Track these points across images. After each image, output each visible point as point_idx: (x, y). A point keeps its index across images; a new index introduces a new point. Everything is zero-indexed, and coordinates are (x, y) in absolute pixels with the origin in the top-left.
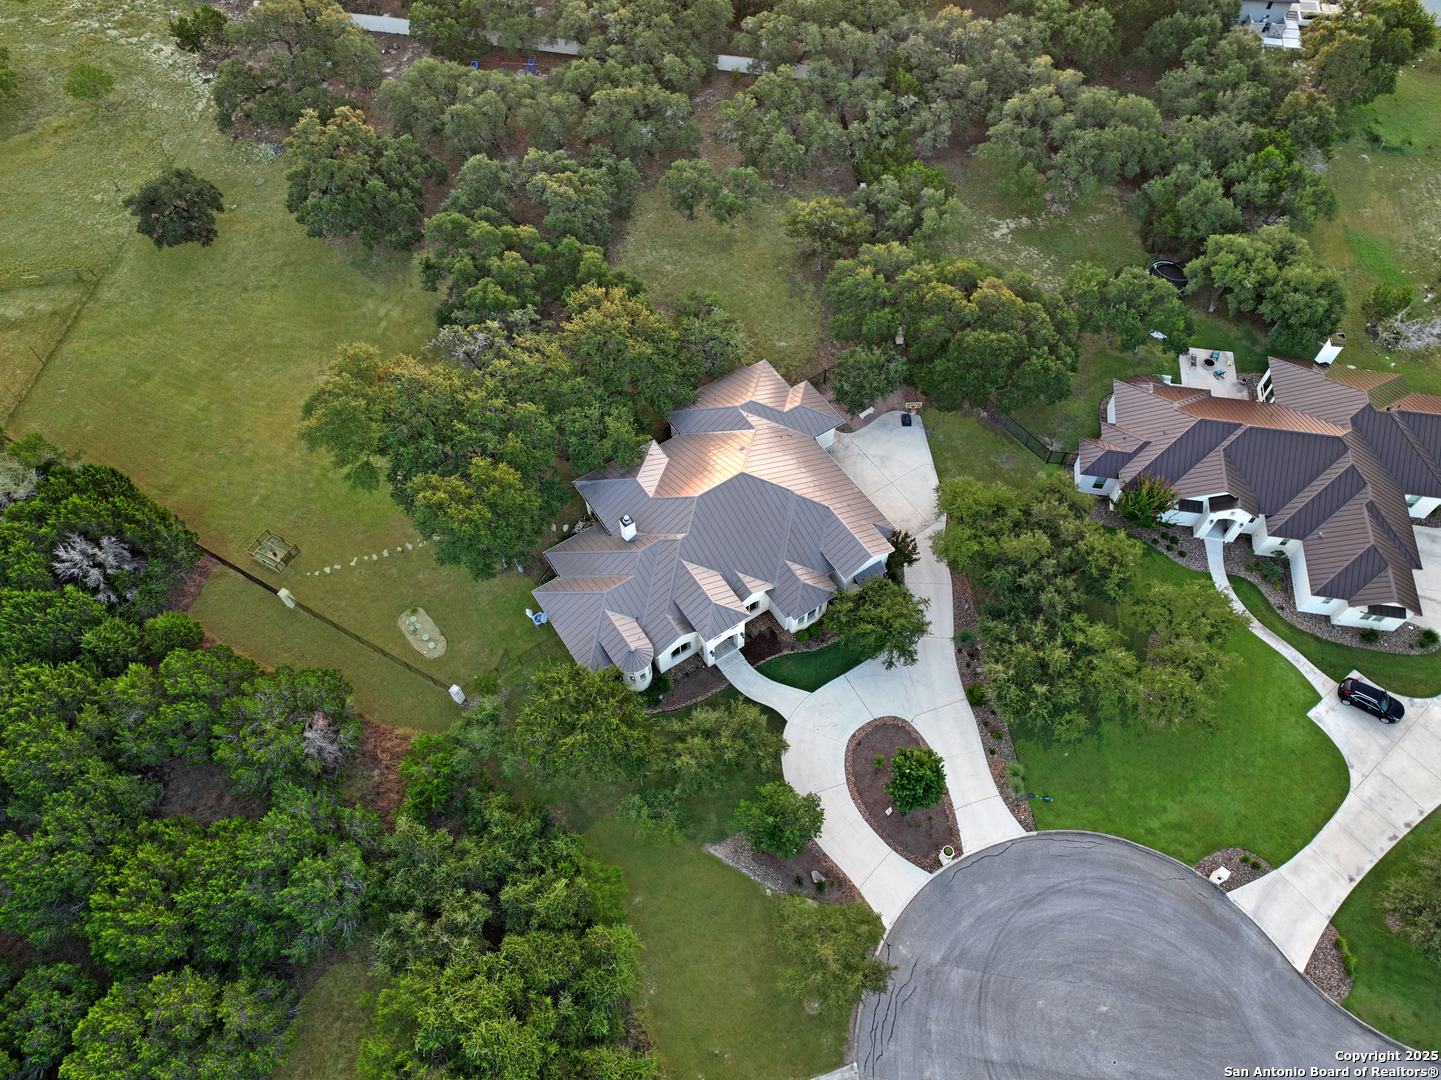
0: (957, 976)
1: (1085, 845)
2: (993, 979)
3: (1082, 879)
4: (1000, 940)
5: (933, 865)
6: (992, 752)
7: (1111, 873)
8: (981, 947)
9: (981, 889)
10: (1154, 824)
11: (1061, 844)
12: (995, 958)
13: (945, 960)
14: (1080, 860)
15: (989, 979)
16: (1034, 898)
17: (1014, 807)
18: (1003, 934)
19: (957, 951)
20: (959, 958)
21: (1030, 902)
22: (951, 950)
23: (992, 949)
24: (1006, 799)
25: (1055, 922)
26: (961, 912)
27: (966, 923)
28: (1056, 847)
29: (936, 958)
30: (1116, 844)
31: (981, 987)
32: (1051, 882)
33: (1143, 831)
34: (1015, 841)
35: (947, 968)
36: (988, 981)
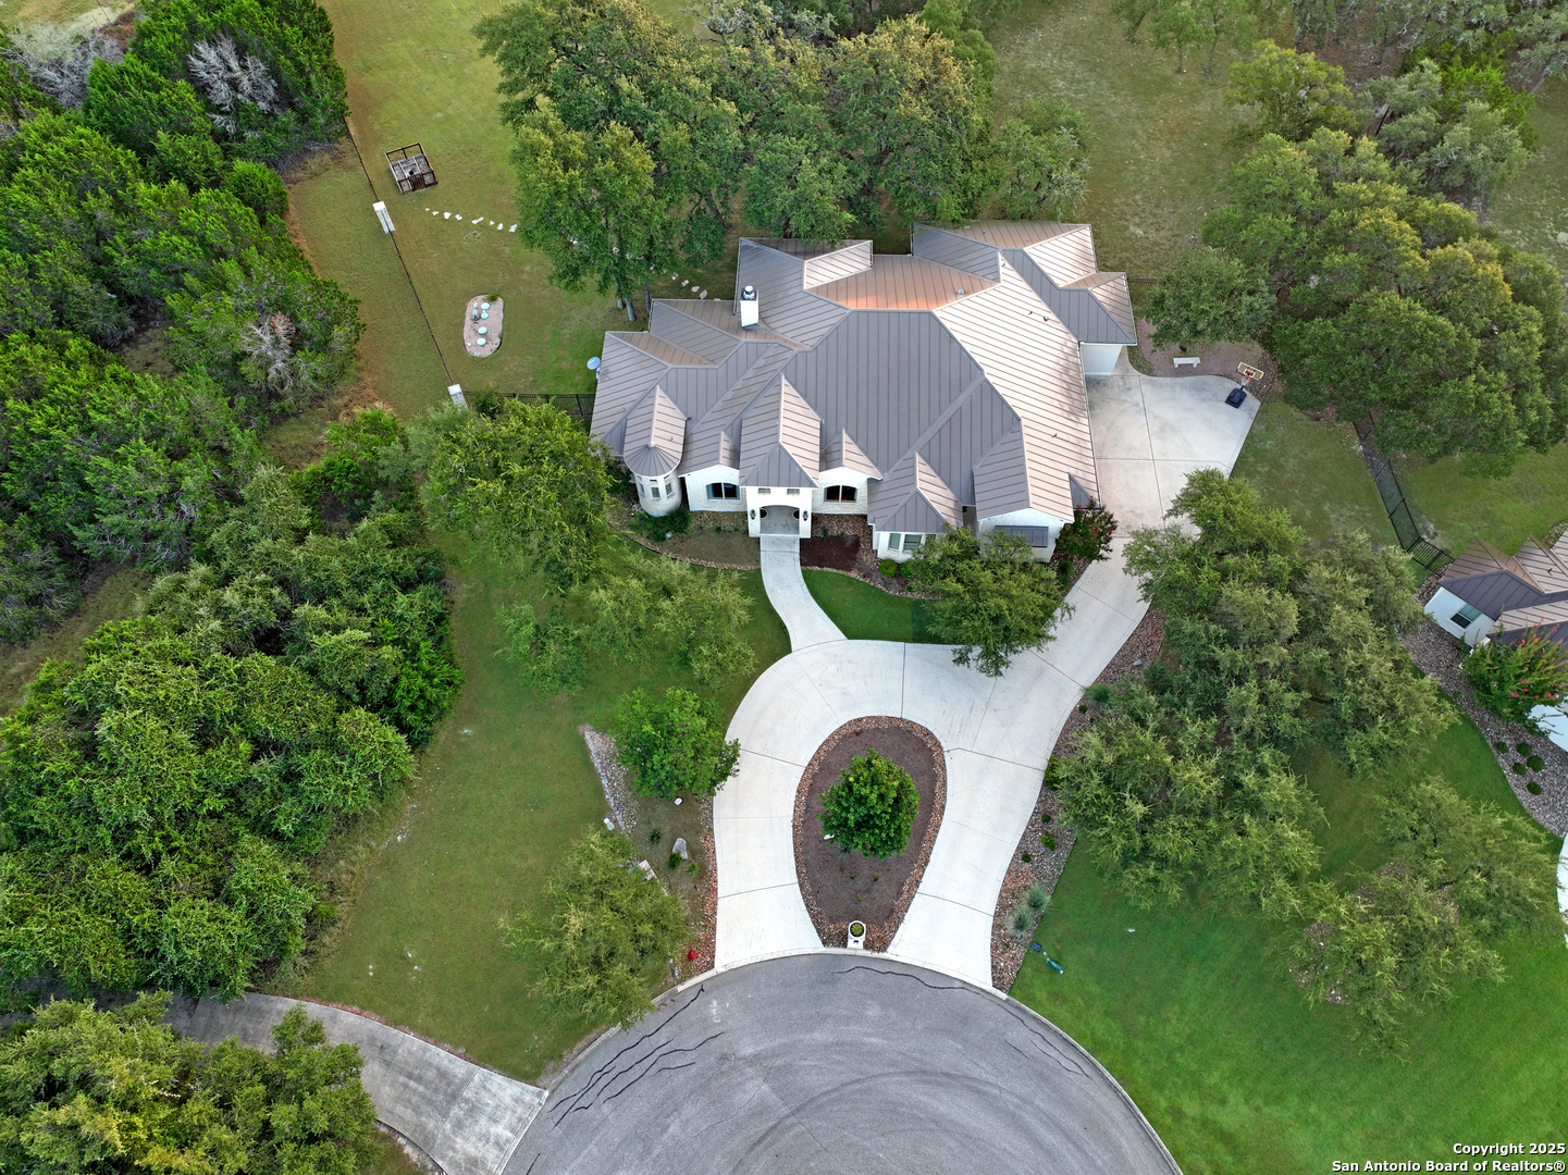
0: (754, 1090)
1: (1064, 1062)
2: (797, 1129)
3: (1023, 1099)
4: (847, 1090)
5: (833, 936)
6: (1027, 858)
7: (1072, 1124)
8: (816, 1080)
9: (874, 1011)
10: (1191, 1108)
11: (1031, 1035)
12: (821, 1106)
13: (755, 1060)
14: (1041, 1075)
15: (793, 1125)
16: (931, 1074)
17: (1000, 945)
18: (857, 1086)
19: (779, 1062)
20: (773, 1068)
21: (926, 1075)
22: (775, 1054)
23: (827, 1093)
24: (997, 926)
25: (941, 1125)
26: (824, 1018)
27: (819, 1036)
28: (1019, 1034)
29: (748, 1050)
30: (1110, 1093)
31: (774, 1127)
32: (976, 1072)
33: (1164, 1104)
34: (966, 986)
35: (750, 1071)
36: (788, 1128)
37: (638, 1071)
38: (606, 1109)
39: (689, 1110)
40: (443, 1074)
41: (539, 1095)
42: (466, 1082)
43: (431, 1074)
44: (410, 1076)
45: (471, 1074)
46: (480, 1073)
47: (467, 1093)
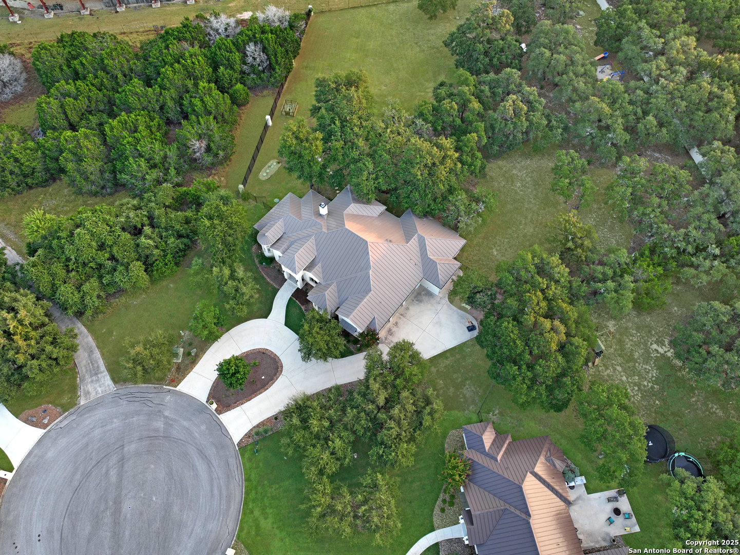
0: (159, 424)
1: (236, 477)
2: (160, 441)
3: (218, 478)
4: (180, 441)
6: (276, 419)
7: (224, 493)
8: (175, 433)
9: (203, 428)
10: (257, 513)
11: (235, 464)
12: (170, 440)
13: (166, 417)
14: (228, 475)
15: (161, 439)
16: (202, 453)
17: (248, 435)
18: (183, 442)
19: (171, 422)
20: (168, 423)
21: (201, 453)
22: (172, 419)
23: (175, 438)
25: (193, 467)
26: (190, 420)
27: (185, 424)
28: (232, 461)
29: (167, 413)
30: (241, 493)
31: (156, 436)
32: (213, 462)
33: (250, 507)
34: (231, 439)
35: (162, 419)
36: (159, 439)
37: (139, 399)
38: (125, 403)
39: (142, 417)
40: (98, 367)
41: (114, 388)
42: (101, 373)
43: (96, 365)
44: (91, 362)
45: (104, 371)
46: (106, 373)
47: (99, 376)
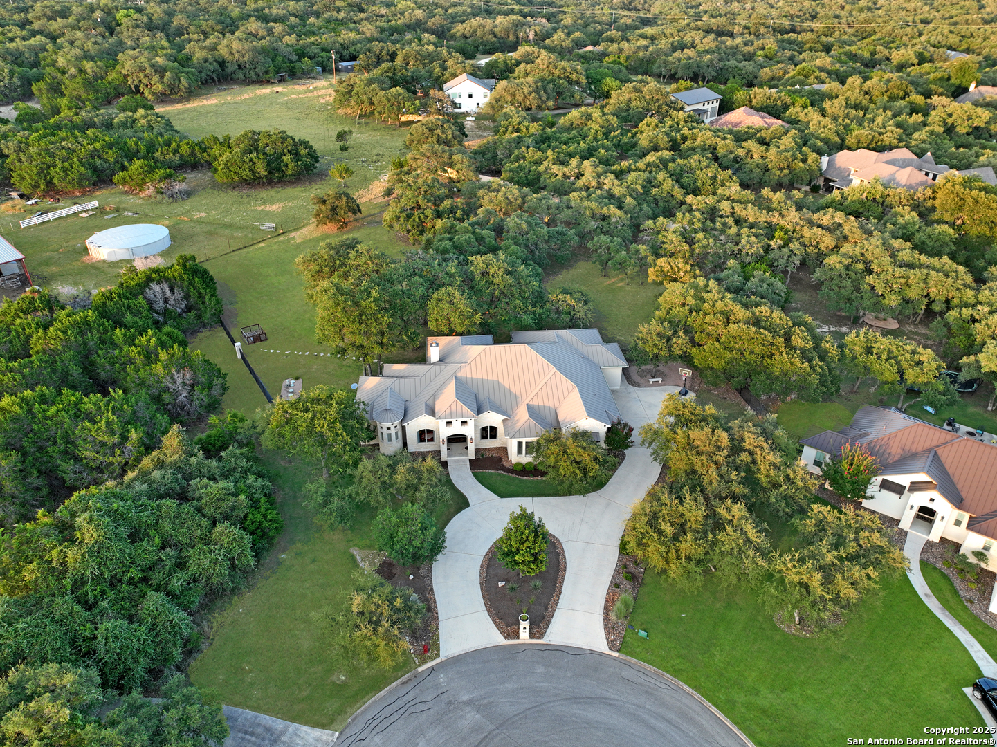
0: (471, 717)
1: (658, 684)
2: (500, 736)
3: (639, 706)
4: (528, 712)
5: (508, 626)
6: (617, 586)
7: (671, 715)
8: (509, 709)
9: (540, 669)
11: (636, 673)
13: (470, 702)
14: (647, 692)
15: (498, 734)
16: (580, 698)
17: (609, 628)
18: (536, 709)
19: (485, 701)
20: (482, 705)
21: (576, 699)
22: (482, 698)
23: (518, 714)
24: (606, 619)
25: (590, 724)
26: (510, 676)
27: (508, 686)
28: (630, 672)
29: (465, 698)
30: (690, 697)
31: (486, 737)
32: (607, 695)
34: (593, 652)
35: (468, 709)
36: (495, 736)
37: (396, 716)
38: (377, 739)
39: (431, 733)
40: (268, 729)
41: (332, 735)
42: (283, 732)
43: (259, 731)
44: (246, 733)
45: (286, 728)
46: (293, 726)
47: (284, 738)
